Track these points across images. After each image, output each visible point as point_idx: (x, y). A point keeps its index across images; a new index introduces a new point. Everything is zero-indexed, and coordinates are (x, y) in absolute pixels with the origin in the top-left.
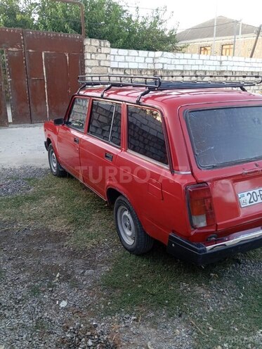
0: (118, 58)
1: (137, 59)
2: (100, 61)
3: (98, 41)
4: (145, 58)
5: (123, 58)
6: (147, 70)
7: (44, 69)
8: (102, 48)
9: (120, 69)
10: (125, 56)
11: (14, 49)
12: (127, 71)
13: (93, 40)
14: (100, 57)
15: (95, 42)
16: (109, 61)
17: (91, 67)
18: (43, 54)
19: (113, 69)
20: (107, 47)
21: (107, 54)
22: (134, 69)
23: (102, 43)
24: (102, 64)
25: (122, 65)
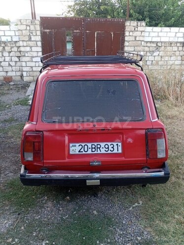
0: (152, 34)
1: (169, 34)
2: (136, 37)
3: (136, 23)
4: (176, 33)
5: (156, 34)
6: (177, 42)
7: (96, 43)
8: (139, 28)
9: (153, 42)
10: (158, 32)
11: (77, 31)
12: (158, 44)
13: (132, 22)
14: (136, 34)
15: (134, 23)
16: (144, 36)
17: (128, 42)
18: (96, 33)
19: (147, 42)
20: (143, 26)
21: (142, 32)
22: (165, 42)
23: (139, 23)
24: (137, 39)
25: (154, 40)
